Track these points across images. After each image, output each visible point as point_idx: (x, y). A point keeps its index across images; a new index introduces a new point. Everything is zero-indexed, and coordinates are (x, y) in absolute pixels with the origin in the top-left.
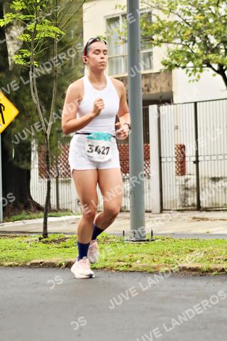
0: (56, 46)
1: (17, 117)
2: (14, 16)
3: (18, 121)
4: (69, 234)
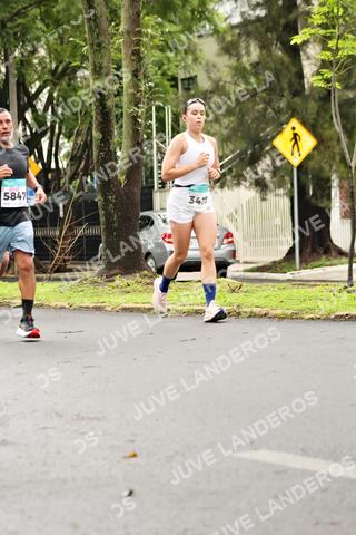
1: (314, 149)
2: (313, 31)
3: (316, 152)
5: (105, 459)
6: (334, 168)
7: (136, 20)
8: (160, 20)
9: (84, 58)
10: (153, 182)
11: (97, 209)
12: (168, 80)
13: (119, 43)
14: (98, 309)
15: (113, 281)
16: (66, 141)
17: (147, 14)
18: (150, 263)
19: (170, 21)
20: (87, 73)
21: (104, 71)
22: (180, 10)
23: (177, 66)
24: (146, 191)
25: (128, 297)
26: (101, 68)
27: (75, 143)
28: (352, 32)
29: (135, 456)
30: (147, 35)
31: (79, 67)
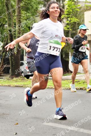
0: (77, 24)
1: (65, 46)
2: (64, 16)
4: (80, 80)
5: (10, 125)
6: (70, 50)
7: (19, 12)
8: (26, 12)
9: (6, 22)
10: (24, 54)
11: (9, 60)
12: (28, 28)
13: (15, 18)
14: (9, 86)
15: (13, 79)
16: (2, 43)
17: (22, 11)
18: (23, 74)
19: (28, 13)
20: (7, 26)
21: (11, 25)
22: (31, 10)
23: (30, 24)
24: (22, 56)
25: (17, 83)
26: (10, 24)
27: (4, 43)
28: (74, 16)
29: (18, 124)
30: (22, 16)
31: (5, 24)
